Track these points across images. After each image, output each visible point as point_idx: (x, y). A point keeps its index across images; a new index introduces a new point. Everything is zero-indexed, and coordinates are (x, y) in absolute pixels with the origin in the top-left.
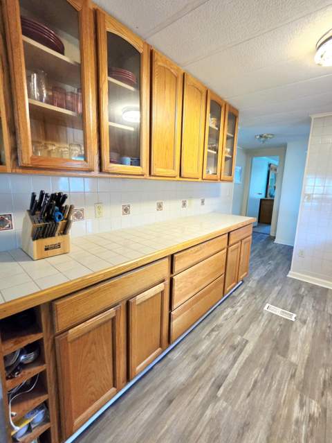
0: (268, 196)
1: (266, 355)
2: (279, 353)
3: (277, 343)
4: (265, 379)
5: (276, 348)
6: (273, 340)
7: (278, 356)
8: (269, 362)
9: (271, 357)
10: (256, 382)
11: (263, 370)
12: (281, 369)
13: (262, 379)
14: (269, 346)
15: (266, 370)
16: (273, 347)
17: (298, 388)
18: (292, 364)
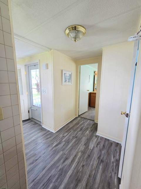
0: (95, 90)
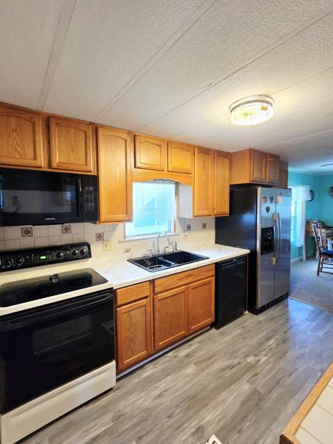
1: (275, 395)
2: (260, 393)
3: (257, 405)
4: (281, 376)
5: (260, 400)
6: (260, 410)
7: (262, 392)
8: (274, 388)
9: (270, 391)
10: (289, 376)
11: (282, 382)
12: (264, 381)
13: (283, 377)
14: (268, 404)
15: (279, 382)
16: (263, 402)
17: (256, 368)
18: (252, 383)
